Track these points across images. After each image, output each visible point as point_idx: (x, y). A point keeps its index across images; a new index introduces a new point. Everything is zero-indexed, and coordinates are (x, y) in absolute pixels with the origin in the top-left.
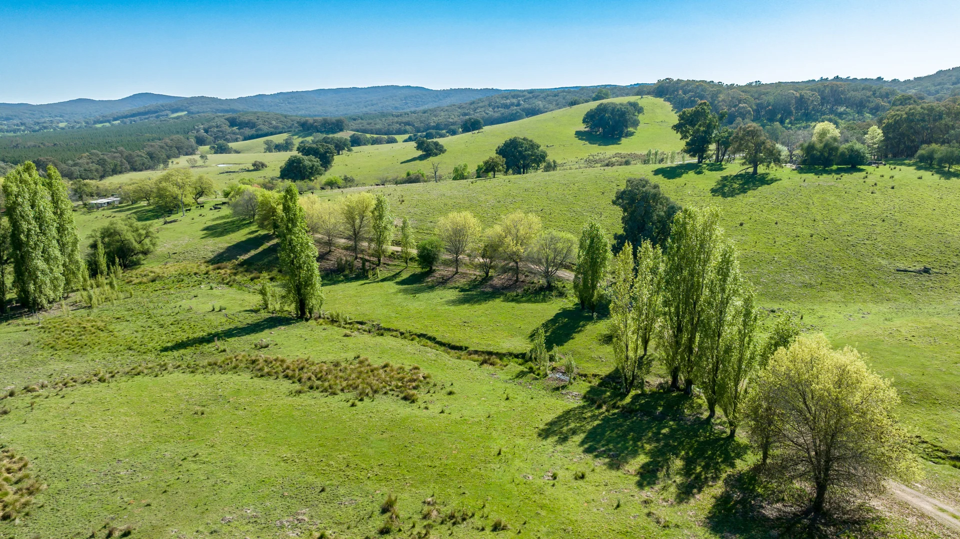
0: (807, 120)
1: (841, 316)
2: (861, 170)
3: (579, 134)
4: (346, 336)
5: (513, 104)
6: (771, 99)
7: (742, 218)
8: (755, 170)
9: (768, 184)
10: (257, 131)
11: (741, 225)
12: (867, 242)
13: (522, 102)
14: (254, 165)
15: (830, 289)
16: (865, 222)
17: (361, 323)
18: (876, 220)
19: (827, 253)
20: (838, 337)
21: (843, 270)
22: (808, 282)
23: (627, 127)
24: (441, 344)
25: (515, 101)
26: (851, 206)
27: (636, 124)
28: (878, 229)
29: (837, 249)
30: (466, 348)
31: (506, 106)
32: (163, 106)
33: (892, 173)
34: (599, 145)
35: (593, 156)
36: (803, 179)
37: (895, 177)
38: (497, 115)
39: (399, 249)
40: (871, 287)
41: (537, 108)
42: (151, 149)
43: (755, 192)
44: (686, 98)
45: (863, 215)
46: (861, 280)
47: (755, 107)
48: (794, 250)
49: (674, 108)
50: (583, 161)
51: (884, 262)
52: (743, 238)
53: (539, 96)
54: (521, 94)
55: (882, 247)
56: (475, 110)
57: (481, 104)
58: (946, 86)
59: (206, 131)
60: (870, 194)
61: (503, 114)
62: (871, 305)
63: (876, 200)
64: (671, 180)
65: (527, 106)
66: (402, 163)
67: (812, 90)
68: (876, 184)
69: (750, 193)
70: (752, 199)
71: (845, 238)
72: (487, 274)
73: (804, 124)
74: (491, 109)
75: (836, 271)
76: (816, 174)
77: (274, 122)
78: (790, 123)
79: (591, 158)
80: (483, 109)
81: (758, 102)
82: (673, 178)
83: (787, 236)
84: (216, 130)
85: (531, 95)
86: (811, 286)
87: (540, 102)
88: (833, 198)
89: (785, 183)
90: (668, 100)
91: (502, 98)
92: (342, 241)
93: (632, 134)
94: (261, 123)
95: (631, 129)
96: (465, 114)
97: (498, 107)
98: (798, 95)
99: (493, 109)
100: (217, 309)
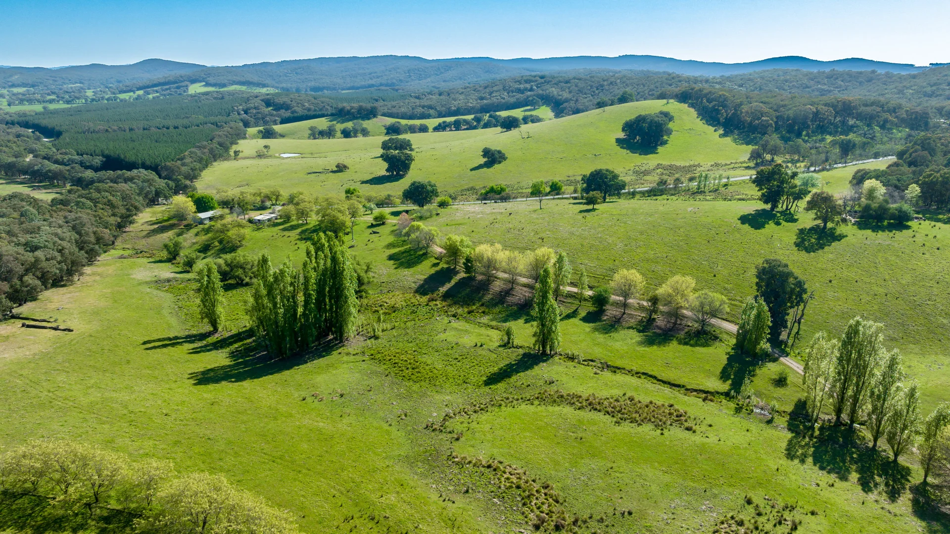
0: (822, 133)
1: (923, 366)
2: (908, 227)
3: (619, 141)
4: (596, 374)
5: (526, 89)
6: (791, 113)
7: (830, 275)
8: (825, 225)
9: (839, 240)
10: (293, 112)
11: (830, 281)
12: (929, 303)
13: (535, 87)
14: (337, 167)
15: (910, 342)
16: (924, 283)
17: (592, 361)
18: (931, 282)
19: (902, 312)
20: (929, 385)
21: (916, 327)
22: (893, 336)
23: (662, 136)
24: (664, 382)
25: (528, 86)
26: (910, 266)
27: (669, 132)
28: (935, 291)
29: (908, 308)
30: (684, 386)
31: (520, 91)
32: (181, 77)
33: (935, 231)
34: (640, 154)
35: (639, 166)
36: (865, 237)
37: (938, 237)
38: (512, 100)
39: (575, 290)
40: (939, 342)
41: (551, 95)
42: (220, 140)
43: (831, 248)
44: (710, 106)
45: (921, 276)
46: (931, 336)
47: (775, 120)
48: (876, 307)
49: (699, 115)
50: (631, 172)
51: (945, 321)
52: (836, 294)
53: (551, 81)
54: (533, 79)
55: (941, 308)
56: (491, 93)
57: (495, 88)
58: (942, 87)
59: (246, 112)
60: (921, 254)
61: (517, 99)
62: (941, 357)
63: (928, 261)
64: (758, 231)
65: (541, 92)
66: (471, 170)
67: (826, 105)
68: (924, 245)
69: (827, 248)
70: (831, 256)
71: (912, 298)
72: (650, 317)
73: (820, 137)
74: (506, 94)
75: (911, 328)
76: (873, 231)
77: (306, 104)
78: (808, 135)
79: (637, 168)
80: (498, 94)
81: (778, 114)
82: (759, 229)
83: (868, 293)
84: (254, 111)
85: (543, 80)
86: (896, 340)
87: (554, 89)
88: (893, 258)
89: (850, 239)
90: (692, 105)
91: (515, 82)
92: (524, 280)
93: (665, 143)
94: (295, 105)
95: (665, 138)
96: (482, 99)
97: (513, 92)
98: (815, 110)
99: (508, 93)
100: (479, 344)
